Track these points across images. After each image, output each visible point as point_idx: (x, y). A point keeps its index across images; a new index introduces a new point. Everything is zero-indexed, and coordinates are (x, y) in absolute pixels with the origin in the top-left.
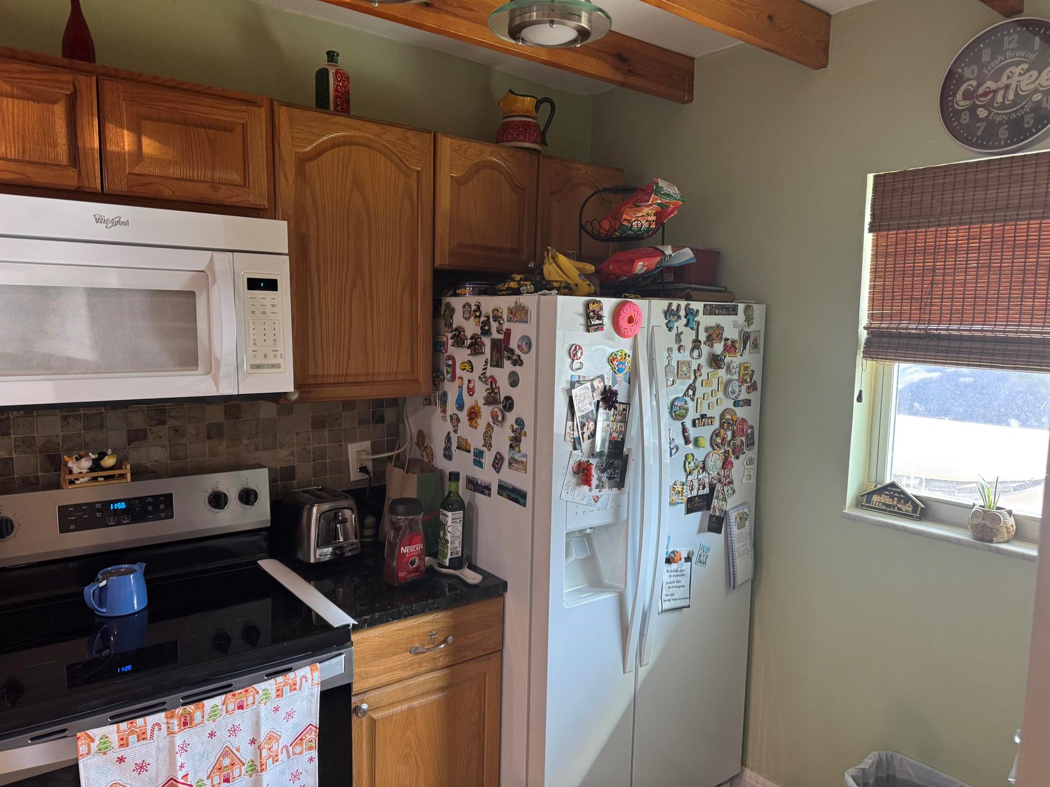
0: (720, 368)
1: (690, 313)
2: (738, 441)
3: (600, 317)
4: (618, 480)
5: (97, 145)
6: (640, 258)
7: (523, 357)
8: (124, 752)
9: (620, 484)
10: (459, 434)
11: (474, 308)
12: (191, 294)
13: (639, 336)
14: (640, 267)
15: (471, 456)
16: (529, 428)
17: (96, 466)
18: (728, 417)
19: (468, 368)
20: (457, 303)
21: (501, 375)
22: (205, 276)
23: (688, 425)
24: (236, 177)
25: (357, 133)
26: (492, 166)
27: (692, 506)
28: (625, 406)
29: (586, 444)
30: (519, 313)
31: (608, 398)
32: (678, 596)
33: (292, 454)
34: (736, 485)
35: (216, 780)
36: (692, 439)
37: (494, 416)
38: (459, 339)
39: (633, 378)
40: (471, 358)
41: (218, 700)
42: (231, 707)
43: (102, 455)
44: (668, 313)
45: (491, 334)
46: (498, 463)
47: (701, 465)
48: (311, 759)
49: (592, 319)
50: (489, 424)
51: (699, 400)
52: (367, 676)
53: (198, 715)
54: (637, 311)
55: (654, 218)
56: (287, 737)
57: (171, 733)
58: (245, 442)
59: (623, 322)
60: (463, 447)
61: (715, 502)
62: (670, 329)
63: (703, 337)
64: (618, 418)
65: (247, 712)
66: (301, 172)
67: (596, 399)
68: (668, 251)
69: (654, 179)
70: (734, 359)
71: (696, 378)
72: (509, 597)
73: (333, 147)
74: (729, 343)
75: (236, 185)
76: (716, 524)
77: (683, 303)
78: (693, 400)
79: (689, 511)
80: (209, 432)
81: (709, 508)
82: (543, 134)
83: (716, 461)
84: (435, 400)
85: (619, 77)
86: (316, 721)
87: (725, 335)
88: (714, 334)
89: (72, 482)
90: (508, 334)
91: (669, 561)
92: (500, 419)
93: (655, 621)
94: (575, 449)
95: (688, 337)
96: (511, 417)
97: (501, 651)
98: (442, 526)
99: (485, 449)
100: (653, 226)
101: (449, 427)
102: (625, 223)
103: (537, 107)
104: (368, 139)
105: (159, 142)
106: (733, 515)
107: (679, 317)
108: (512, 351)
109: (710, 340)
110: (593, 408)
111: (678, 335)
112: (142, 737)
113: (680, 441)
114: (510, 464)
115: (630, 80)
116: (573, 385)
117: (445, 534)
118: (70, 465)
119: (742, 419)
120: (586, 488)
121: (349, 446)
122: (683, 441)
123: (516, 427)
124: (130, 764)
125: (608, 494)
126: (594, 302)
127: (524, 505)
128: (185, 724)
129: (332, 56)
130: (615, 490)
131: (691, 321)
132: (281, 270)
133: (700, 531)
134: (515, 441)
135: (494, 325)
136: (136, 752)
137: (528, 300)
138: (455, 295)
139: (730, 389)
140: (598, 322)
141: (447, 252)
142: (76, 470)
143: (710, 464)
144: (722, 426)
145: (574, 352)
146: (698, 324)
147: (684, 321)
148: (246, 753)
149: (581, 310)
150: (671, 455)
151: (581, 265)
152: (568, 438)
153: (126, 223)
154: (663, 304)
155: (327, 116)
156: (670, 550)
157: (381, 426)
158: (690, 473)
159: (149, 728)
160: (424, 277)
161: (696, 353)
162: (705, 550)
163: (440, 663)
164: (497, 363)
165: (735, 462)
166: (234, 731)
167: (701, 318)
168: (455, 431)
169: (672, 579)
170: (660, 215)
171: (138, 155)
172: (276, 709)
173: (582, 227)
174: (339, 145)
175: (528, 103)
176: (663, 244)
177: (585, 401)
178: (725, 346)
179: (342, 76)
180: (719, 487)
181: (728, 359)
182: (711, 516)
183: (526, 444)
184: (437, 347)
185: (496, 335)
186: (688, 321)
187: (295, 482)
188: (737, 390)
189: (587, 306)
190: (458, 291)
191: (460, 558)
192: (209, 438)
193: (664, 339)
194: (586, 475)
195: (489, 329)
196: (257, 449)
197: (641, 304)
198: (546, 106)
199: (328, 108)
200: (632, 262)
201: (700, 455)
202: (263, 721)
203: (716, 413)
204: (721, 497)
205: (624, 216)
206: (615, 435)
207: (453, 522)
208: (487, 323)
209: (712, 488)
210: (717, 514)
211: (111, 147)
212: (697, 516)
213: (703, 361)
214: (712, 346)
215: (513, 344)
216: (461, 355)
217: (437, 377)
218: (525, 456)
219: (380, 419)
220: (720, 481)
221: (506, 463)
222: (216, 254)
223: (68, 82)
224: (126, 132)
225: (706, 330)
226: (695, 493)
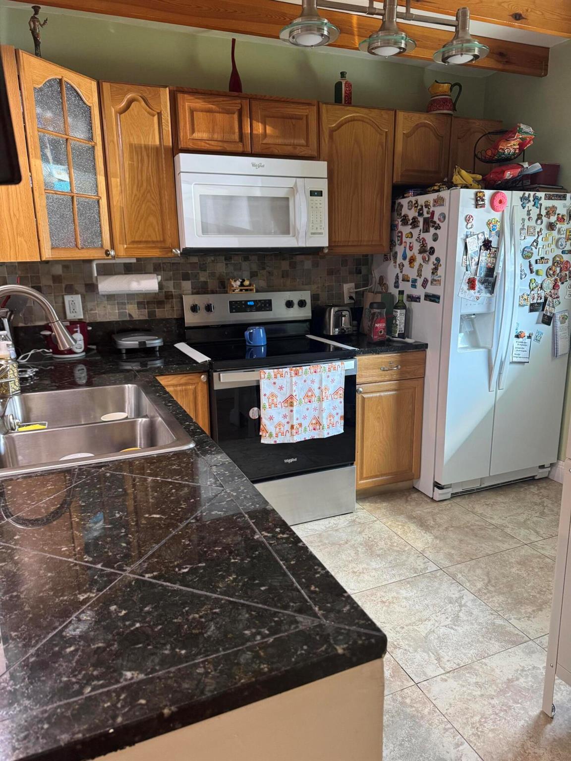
0: (553, 230)
1: (536, 199)
2: (563, 273)
3: (483, 200)
4: (490, 289)
5: (249, 131)
6: (508, 170)
7: (441, 224)
8: (275, 380)
9: (492, 292)
10: (403, 273)
11: (414, 202)
12: (287, 199)
13: (505, 211)
14: (508, 175)
15: (410, 283)
16: (442, 262)
17: (242, 285)
18: (558, 259)
19: (410, 236)
20: (404, 202)
21: (428, 237)
22: (293, 190)
23: (533, 262)
24: (303, 142)
25: (358, 114)
26: (425, 125)
27: (533, 308)
28: (496, 249)
29: (473, 267)
30: (439, 202)
31: (487, 245)
32: (522, 356)
33: (318, 288)
34: (561, 299)
35: (307, 400)
36: (534, 270)
37: (424, 259)
38: (405, 221)
39: (500, 234)
40: (411, 230)
41: (308, 367)
42: (312, 371)
43: (244, 281)
44: (523, 198)
45: (423, 215)
46: (425, 282)
47: (540, 286)
48: (341, 402)
49: (478, 202)
50: (421, 264)
51: (540, 249)
52: (362, 376)
53: (300, 371)
54: (504, 197)
55: (518, 147)
56: (331, 391)
57: (291, 376)
58: (298, 280)
59: (496, 203)
60: (405, 279)
61: (547, 307)
62: (524, 208)
63: (544, 212)
64: (492, 255)
65: (318, 374)
66: (331, 137)
67: (480, 245)
68: (526, 165)
69: (518, 124)
70: (563, 226)
71: (539, 236)
72: (429, 351)
73: (346, 123)
74: (560, 216)
75: (303, 146)
76: (547, 320)
77: (532, 193)
78: (536, 248)
79: (531, 310)
80: (283, 274)
81: (543, 310)
82: (454, 105)
83: (549, 283)
84: (390, 257)
85: (500, 66)
86: (343, 387)
87: (557, 212)
88: (551, 211)
89: (234, 291)
90: (433, 213)
91: (517, 336)
92: (427, 259)
93: (507, 367)
94: (467, 270)
95: (535, 212)
96: (433, 258)
97: (424, 377)
98: (395, 318)
99: (418, 278)
100: (517, 151)
101: (398, 270)
102: (500, 151)
103: (451, 89)
104: (363, 117)
105: (273, 128)
106: (558, 317)
107: (529, 201)
108: (435, 222)
109: (548, 215)
110: (478, 249)
111: (529, 211)
112: (282, 376)
113: (527, 271)
114: (432, 282)
115: (507, 67)
116: (467, 237)
117: (396, 321)
118: (232, 283)
119: (567, 261)
120: (472, 292)
121: (345, 285)
122: (530, 272)
123: (435, 262)
124: (277, 386)
125: (485, 295)
126: (480, 192)
127: (439, 302)
128: (296, 374)
129: (343, 74)
130: (488, 295)
131: (537, 203)
132: (323, 186)
133: (537, 323)
134: (435, 270)
135: (425, 210)
136: (280, 381)
137: (445, 194)
138: (404, 197)
139: (560, 243)
140: (482, 203)
141: (400, 174)
142: (235, 286)
143: (544, 285)
144: (553, 264)
145: (468, 219)
146: (541, 205)
147: (532, 203)
148: (317, 392)
149: (473, 196)
150: (521, 278)
151: (474, 176)
152: (464, 265)
153: (263, 166)
154: (521, 193)
155: (341, 107)
156: (519, 331)
157: (359, 275)
158: (533, 290)
159: (284, 373)
160: (387, 190)
161: (539, 222)
162: (540, 333)
163: (395, 377)
164: (426, 230)
165: (561, 286)
166: (313, 382)
167: (543, 201)
168: (401, 272)
169: (519, 346)
170: (521, 146)
171: (265, 135)
172: (328, 377)
173: (475, 155)
174: (349, 122)
175: (446, 87)
176: (524, 161)
177: (474, 245)
178: (558, 218)
179: (349, 85)
180: (550, 299)
181: (558, 226)
182: (544, 315)
183: (441, 271)
184: (393, 227)
185: (426, 215)
186: (535, 203)
187: (319, 302)
188: (564, 244)
189: (476, 194)
190: (405, 195)
191: (403, 334)
192: (283, 277)
193: (520, 213)
194: (473, 284)
195: (422, 213)
196: (303, 284)
197: (507, 193)
198: (457, 87)
199: (341, 103)
200: (503, 172)
201: (539, 280)
202: (323, 381)
203: (550, 257)
204: (551, 305)
205: (500, 147)
206: (490, 265)
207: (400, 315)
208: (421, 209)
209: (546, 300)
210: (549, 314)
211: (255, 132)
212: (536, 314)
213: (543, 226)
214: (549, 218)
215: (436, 219)
216: (406, 230)
217: (392, 244)
218: (440, 277)
219: (359, 272)
220: (551, 296)
221: (429, 283)
222: (298, 179)
223: (239, 104)
224: (260, 124)
225: (546, 209)
226: (535, 301)
